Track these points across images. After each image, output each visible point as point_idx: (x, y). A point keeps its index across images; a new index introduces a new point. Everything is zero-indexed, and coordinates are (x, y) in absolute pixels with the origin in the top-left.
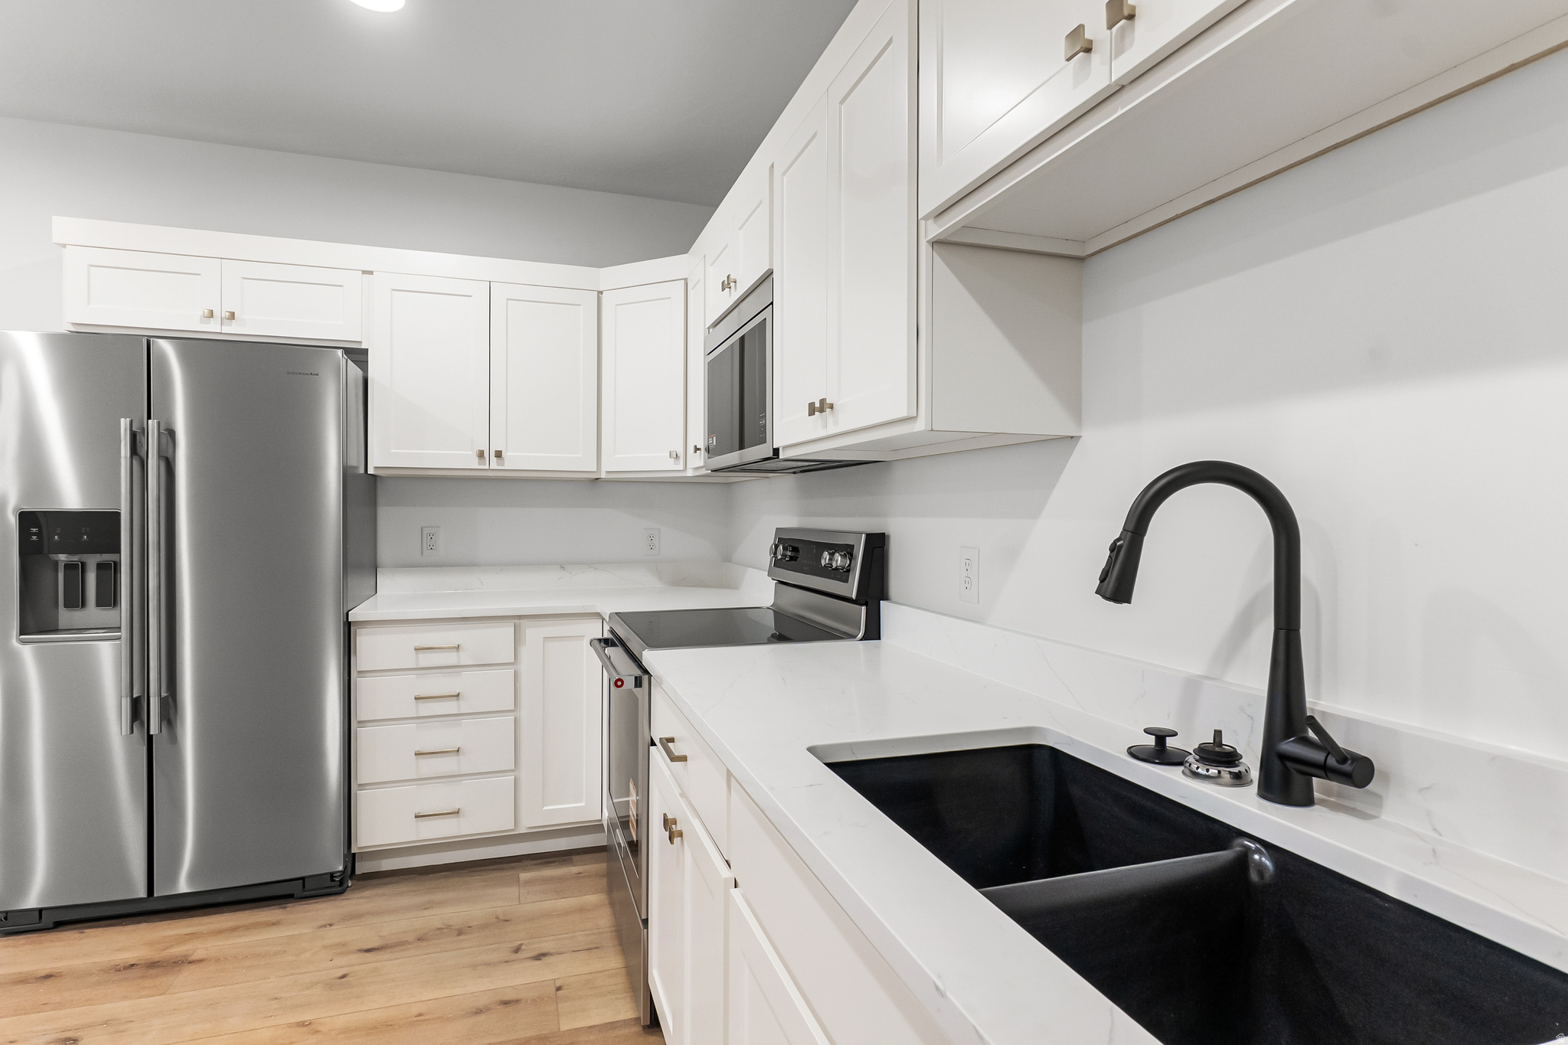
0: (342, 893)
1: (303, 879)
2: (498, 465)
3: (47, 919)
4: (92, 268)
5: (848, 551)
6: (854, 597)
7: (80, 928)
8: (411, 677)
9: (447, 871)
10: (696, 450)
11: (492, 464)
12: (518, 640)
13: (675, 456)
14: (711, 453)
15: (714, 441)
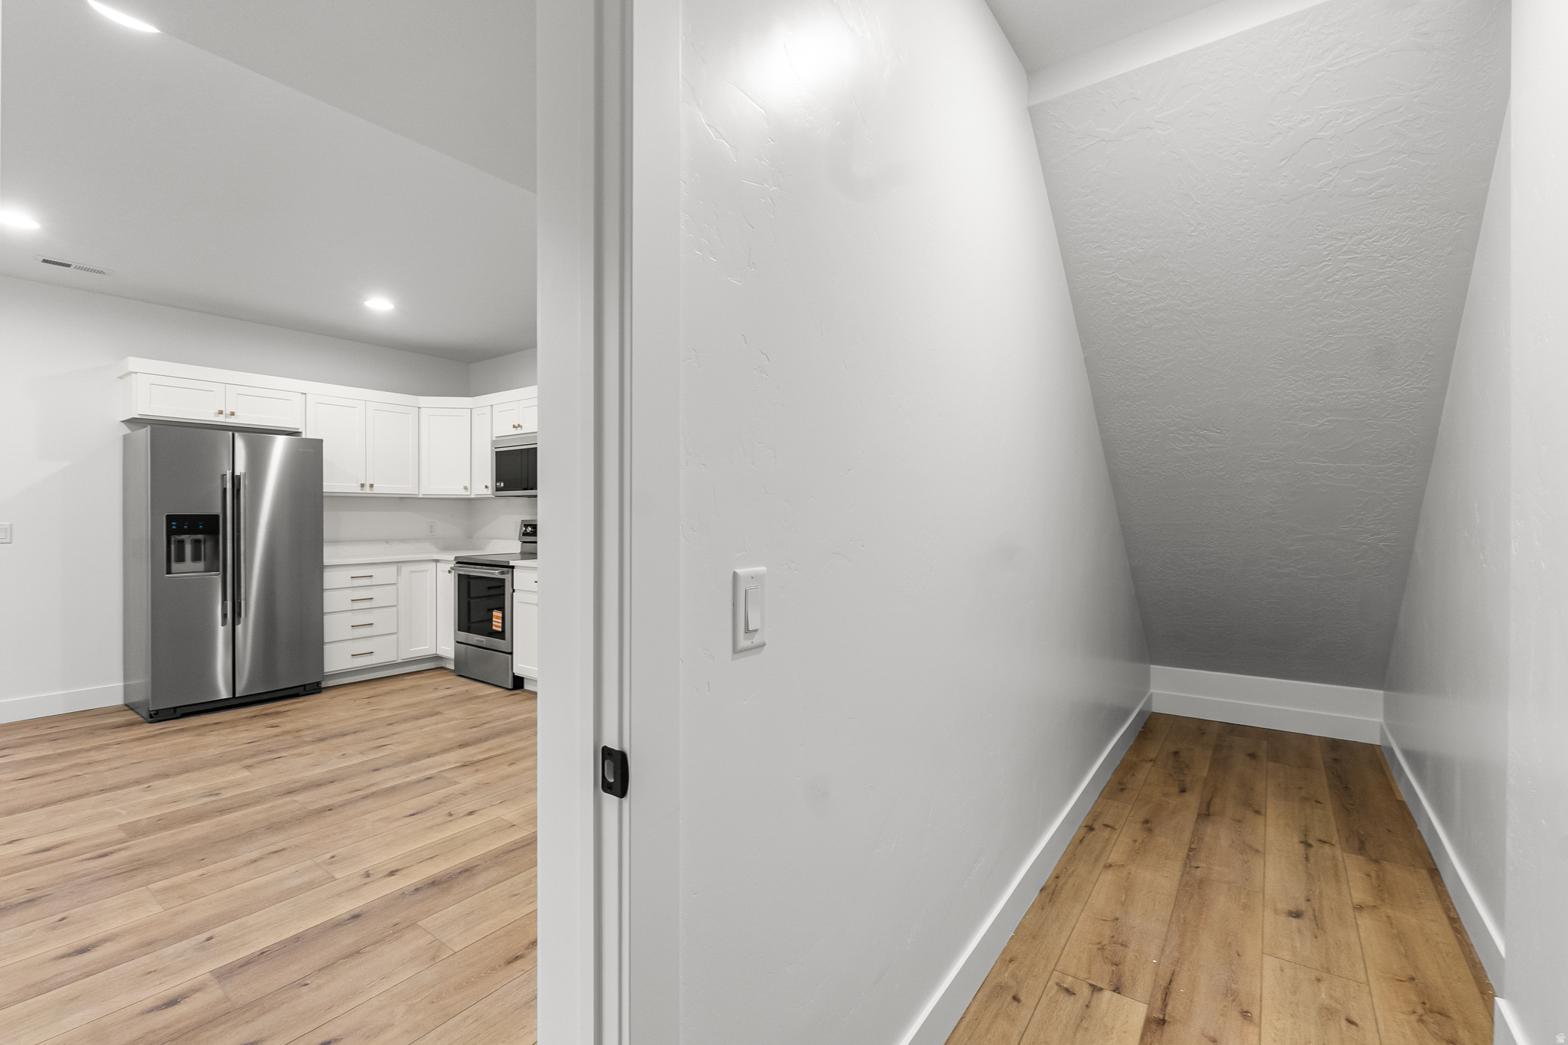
0: (319, 692)
1: (304, 686)
2: (370, 491)
8: (349, 591)
10: (486, 487)
11: (367, 490)
12: (398, 573)
13: (466, 488)
14: (498, 489)
15: (502, 485)
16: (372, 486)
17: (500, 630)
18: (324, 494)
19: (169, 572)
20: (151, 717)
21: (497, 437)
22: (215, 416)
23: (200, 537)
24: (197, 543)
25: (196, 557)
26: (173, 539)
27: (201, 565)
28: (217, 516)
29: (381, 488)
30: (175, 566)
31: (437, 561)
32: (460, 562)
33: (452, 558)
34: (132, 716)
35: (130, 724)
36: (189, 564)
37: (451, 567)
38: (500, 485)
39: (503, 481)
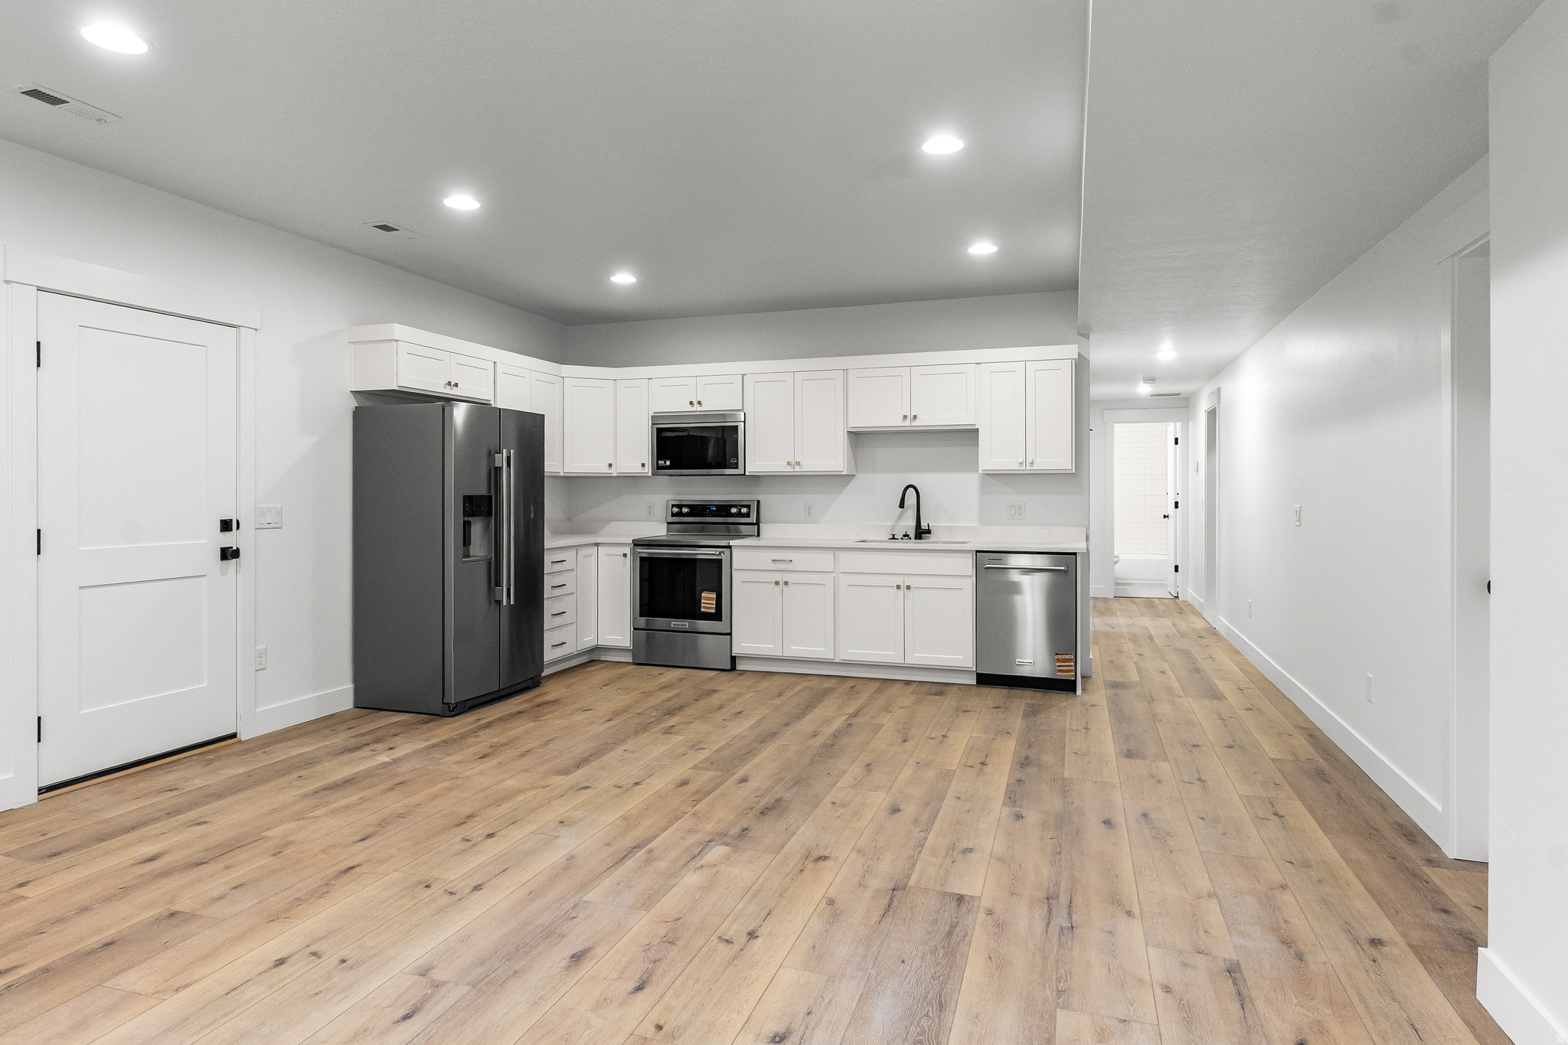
0: (539, 686)
1: (533, 678)
3: (468, 705)
5: (748, 507)
6: (754, 522)
8: (551, 577)
10: (643, 465)
12: (576, 556)
13: (610, 465)
14: (659, 468)
15: (668, 463)
17: (714, 611)
20: (451, 710)
21: (654, 413)
22: (444, 388)
28: (490, 498)
31: (597, 545)
32: (637, 544)
33: (626, 540)
37: (627, 550)
38: (665, 463)
39: (668, 459)
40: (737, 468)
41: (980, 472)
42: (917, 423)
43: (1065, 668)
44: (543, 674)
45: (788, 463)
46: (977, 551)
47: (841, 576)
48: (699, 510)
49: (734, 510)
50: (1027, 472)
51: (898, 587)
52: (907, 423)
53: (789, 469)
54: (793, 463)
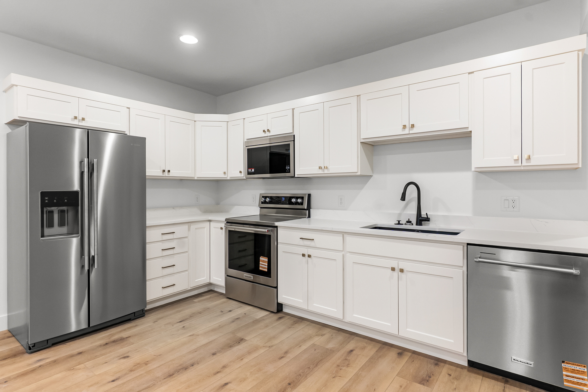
0: (144, 316)
1: (134, 313)
2: (168, 175)
3: (50, 343)
4: (28, 95)
5: (302, 198)
6: (306, 208)
7: (65, 343)
8: (160, 243)
9: (169, 305)
10: (241, 172)
11: (166, 174)
12: (189, 229)
13: (225, 173)
14: (249, 173)
15: (253, 170)
16: (169, 171)
17: (266, 270)
18: (147, 177)
19: (43, 236)
20: (30, 349)
21: (246, 139)
22: (72, 120)
23: (65, 208)
24: (62, 212)
25: (62, 224)
26: (45, 210)
27: (64, 230)
28: (76, 193)
29: (174, 173)
30: (47, 231)
31: (210, 221)
32: (229, 222)
33: (223, 219)
34: (14, 345)
35: (14, 355)
36: (56, 229)
37: (223, 225)
38: (252, 170)
39: (253, 168)
40: (289, 172)
41: (473, 169)
42: (415, 130)
43: (576, 380)
44: (146, 309)
45: (320, 168)
46: (468, 244)
47: (348, 255)
48: (275, 200)
49: (294, 200)
50: (522, 168)
51: (393, 269)
52: (407, 131)
53: (320, 172)
54: (323, 168)
